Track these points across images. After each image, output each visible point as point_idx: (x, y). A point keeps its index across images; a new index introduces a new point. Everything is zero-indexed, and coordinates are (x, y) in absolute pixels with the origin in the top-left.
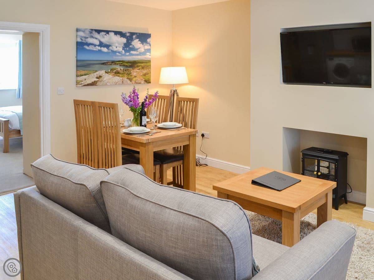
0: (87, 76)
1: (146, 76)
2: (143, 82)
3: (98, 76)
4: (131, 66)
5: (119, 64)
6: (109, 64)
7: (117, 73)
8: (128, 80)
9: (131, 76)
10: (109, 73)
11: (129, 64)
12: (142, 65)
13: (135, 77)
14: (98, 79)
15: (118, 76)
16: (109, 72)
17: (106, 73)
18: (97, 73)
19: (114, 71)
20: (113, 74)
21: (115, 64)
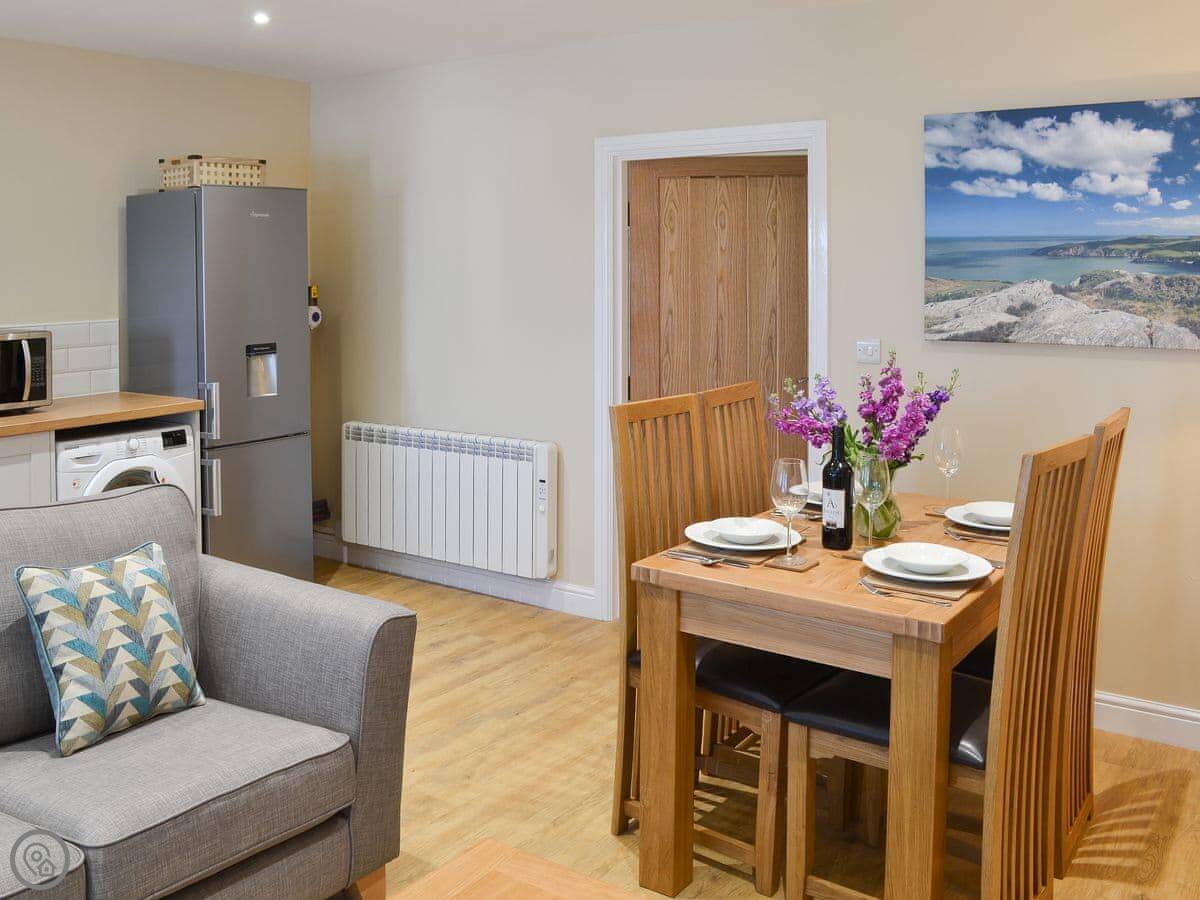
0: (967, 301)
3: (1017, 304)
5: (1132, 252)
6: (1071, 252)
7: (1118, 295)
8: (1183, 329)
10: (1072, 294)
11: (1189, 254)
14: (1016, 315)
15: (1126, 309)
16: (1071, 290)
17: (1055, 293)
18: (1013, 290)
19: (1101, 286)
20: (1095, 297)
21: (1107, 254)
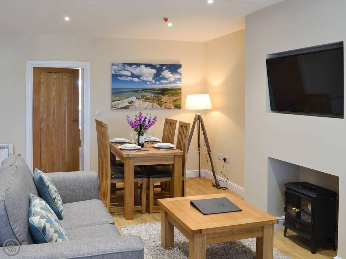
0: (120, 101)
1: (177, 102)
2: (173, 107)
3: (130, 101)
4: (160, 94)
5: (150, 91)
6: (140, 91)
7: (147, 99)
8: (158, 105)
9: (161, 101)
11: (159, 92)
12: (172, 92)
13: (165, 102)
14: (130, 103)
15: (149, 102)
16: (139, 98)
17: (137, 99)
18: (129, 99)
19: (144, 98)
20: (144, 100)
21: (146, 91)
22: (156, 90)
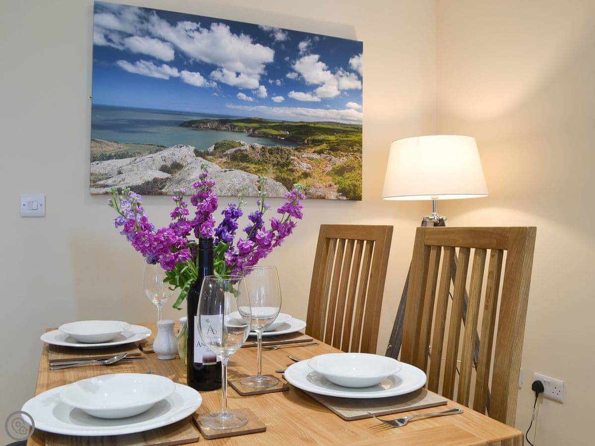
0: (128, 160)
1: (347, 175)
2: (333, 195)
3: (169, 164)
4: (289, 141)
5: (248, 129)
6: (209, 125)
7: (240, 159)
8: (278, 183)
9: (292, 171)
10: (209, 157)
11: (282, 132)
12: (332, 138)
13: (306, 175)
14: (168, 172)
15: (244, 169)
16: (208, 154)
17: (197, 156)
18: (166, 153)
19: (228, 152)
20: (224, 160)
21: (233, 129)
22: (274, 128)
